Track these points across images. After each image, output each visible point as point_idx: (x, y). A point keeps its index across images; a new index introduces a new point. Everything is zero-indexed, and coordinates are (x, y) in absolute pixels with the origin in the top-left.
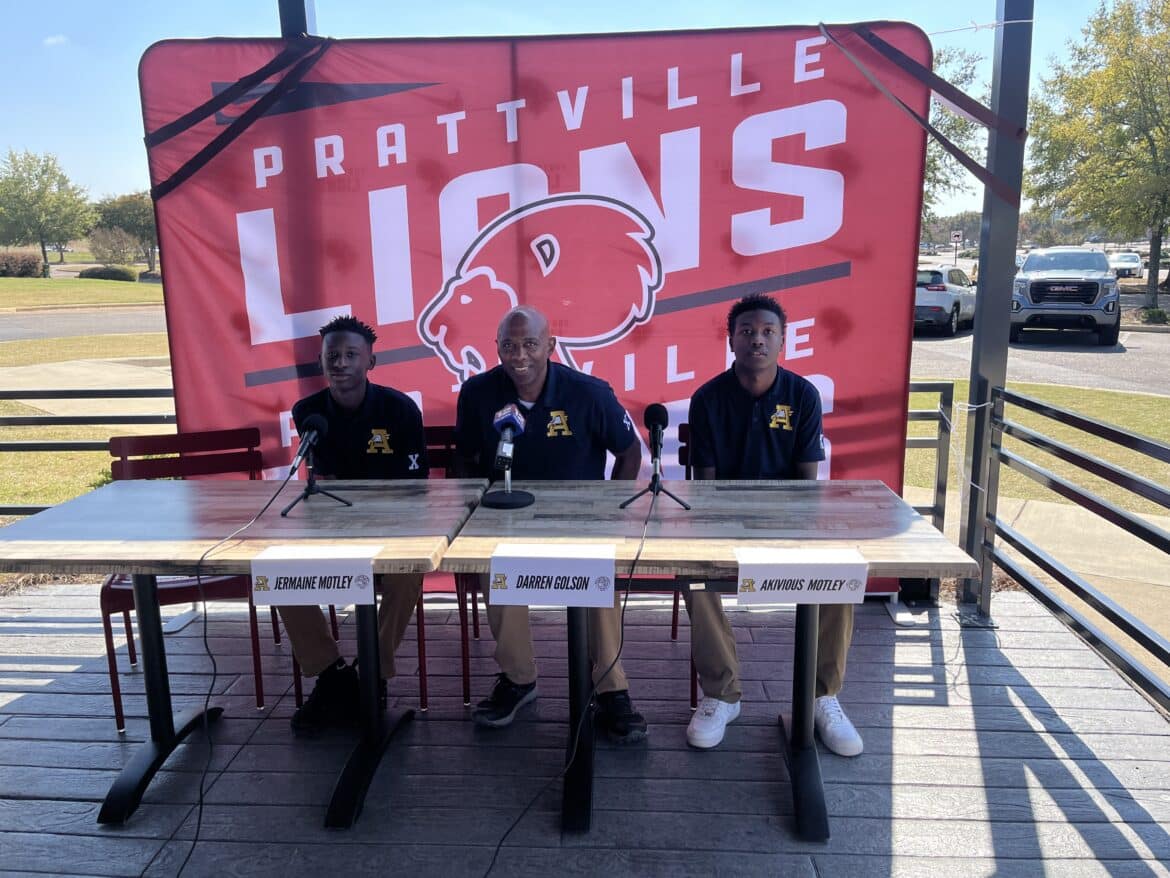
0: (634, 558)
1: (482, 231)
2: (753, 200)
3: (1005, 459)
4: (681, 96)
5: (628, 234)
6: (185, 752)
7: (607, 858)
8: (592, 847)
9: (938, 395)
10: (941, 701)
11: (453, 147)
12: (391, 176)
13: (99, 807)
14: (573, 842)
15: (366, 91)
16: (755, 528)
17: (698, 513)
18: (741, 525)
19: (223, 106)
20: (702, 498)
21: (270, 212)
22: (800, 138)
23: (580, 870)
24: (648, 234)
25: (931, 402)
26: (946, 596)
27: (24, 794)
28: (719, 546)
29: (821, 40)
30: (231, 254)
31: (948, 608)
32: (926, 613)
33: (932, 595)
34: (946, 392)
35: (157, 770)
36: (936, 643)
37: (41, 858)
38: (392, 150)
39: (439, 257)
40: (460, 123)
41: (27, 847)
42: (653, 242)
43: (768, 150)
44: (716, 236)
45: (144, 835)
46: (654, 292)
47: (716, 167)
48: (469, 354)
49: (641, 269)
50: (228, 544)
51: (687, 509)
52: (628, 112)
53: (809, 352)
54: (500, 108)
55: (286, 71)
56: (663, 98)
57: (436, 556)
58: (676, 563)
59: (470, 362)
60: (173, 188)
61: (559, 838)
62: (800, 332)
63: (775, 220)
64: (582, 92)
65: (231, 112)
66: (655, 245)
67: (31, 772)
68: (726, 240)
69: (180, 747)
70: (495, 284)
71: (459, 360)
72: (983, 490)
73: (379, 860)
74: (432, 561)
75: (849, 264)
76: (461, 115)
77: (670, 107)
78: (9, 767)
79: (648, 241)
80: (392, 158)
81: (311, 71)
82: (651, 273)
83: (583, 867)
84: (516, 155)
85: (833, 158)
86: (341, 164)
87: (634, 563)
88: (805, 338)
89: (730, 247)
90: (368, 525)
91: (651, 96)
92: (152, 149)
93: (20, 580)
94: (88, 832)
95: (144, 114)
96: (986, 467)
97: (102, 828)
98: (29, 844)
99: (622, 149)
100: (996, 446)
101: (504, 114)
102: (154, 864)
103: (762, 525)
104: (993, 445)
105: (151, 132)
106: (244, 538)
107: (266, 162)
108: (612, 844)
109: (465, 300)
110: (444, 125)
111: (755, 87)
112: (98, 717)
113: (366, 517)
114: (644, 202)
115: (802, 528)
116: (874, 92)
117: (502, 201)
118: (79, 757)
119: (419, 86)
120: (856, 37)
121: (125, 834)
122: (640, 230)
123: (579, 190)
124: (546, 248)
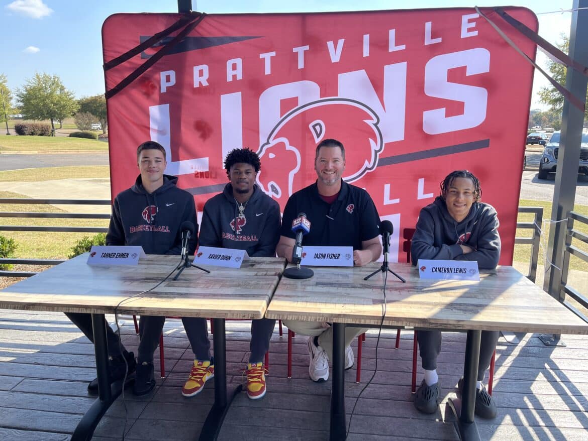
1: (282, 118)
2: (436, 103)
3: (572, 251)
4: (397, 44)
5: (364, 121)
9: (534, 214)
11: (268, 71)
12: (233, 87)
17: (411, 285)
19: (145, 50)
21: (168, 106)
22: (464, 69)
24: (375, 121)
25: (530, 219)
29: (476, 15)
30: (146, 129)
34: (539, 213)
35: (102, 416)
38: (234, 73)
39: (258, 132)
40: (272, 58)
42: (378, 125)
44: (414, 123)
47: (416, 84)
48: (272, 186)
49: (371, 141)
51: (404, 282)
52: (366, 53)
54: (295, 50)
56: (386, 46)
57: (262, 310)
59: (273, 191)
60: (117, 92)
63: (448, 115)
64: (341, 42)
65: (150, 52)
66: (380, 128)
67: (33, 413)
68: (420, 125)
70: (289, 147)
71: (267, 189)
72: (559, 268)
75: (489, 140)
76: (273, 54)
79: (376, 125)
80: (234, 77)
81: (193, 31)
82: (376, 142)
84: (303, 76)
85: (481, 81)
89: (422, 130)
91: (379, 44)
92: (108, 72)
95: (104, 53)
99: (362, 74)
101: (297, 53)
104: (566, 244)
105: (106, 62)
107: (166, 80)
109: (272, 156)
110: (264, 59)
111: (439, 40)
114: (374, 103)
116: (506, 44)
117: (294, 101)
119: (250, 38)
122: (371, 119)
123: (337, 96)
124: (318, 128)
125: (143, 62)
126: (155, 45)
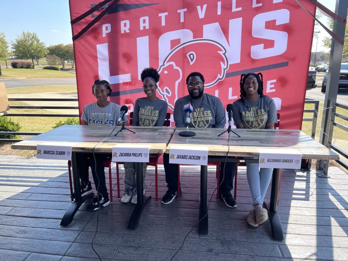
0: (228, 151)
1: (172, 50)
2: (259, 41)
3: (335, 124)
4: (237, 7)
5: (218, 52)
6: (84, 205)
7: (214, 242)
8: (209, 239)
9: (314, 105)
10: (307, 199)
11: (163, 24)
12: (143, 33)
13: (60, 221)
14: (203, 237)
15: (137, 6)
16: (262, 143)
17: (244, 138)
18: (258, 142)
19: (94, 12)
20: (244, 134)
21: (107, 44)
22: (274, 21)
23: (206, 245)
24: (224, 52)
25: (312, 107)
26: (313, 168)
27: (38, 216)
28: (252, 148)
30: (95, 58)
31: (313, 172)
32: (306, 173)
33: (309, 167)
34: (317, 103)
35: (77, 210)
36: (308, 181)
37: (44, 236)
38: (144, 25)
39: (158, 59)
40: (166, 16)
41: (39, 232)
42: (225, 54)
43: (264, 25)
44: (246, 53)
45: (74, 229)
46: (225, 70)
47: (247, 30)
48: (166, 89)
49: (222, 63)
50: (101, 143)
51: (240, 137)
52: (219, 12)
53: (274, 90)
54: (179, 11)
56: (231, 8)
57: (164, 149)
58: (240, 153)
59: (166, 92)
60: (79, 37)
61: (198, 235)
62: (271, 84)
63: (265, 48)
64: (205, 6)
65: (96, 14)
66: (226, 56)
67: (39, 210)
68: (249, 54)
69: (83, 204)
70: (175, 67)
71: (163, 91)
72: (327, 135)
73: (144, 240)
74: (163, 150)
75: (288, 62)
76: (166, 14)
77: (233, 11)
78: (33, 209)
79: (224, 54)
80: (144, 27)
82: (224, 63)
83: (207, 245)
84: (183, 26)
85: (285, 28)
86: (129, 29)
87: (228, 153)
88: (273, 86)
89: (250, 57)
90: (141, 139)
91: (227, 7)
92: (73, 25)
93: (33, 154)
94: (57, 228)
95: (70, 14)
96: (329, 127)
97: (61, 227)
98: (40, 231)
99: (217, 24)
100: (333, 120)
101: (180, 13)
102: (77, 238)
103: (265, 142)
104: (332, 121)
105: (72, 20)
106: (105, 142)
107: (106, 29)
108: (215, 238)
109: (166, 72)
110: (161, 17)
111: (261, 5)
112: (58, 194)
113: (141, 137)
114: (223, 42)
115: (278, 143)
116: (298, 7)
117: (178, 41)
118: (54, 206)
119: (153, 4)
121: (68, 229)
122: (222, 51)
123: (203, 38)
124: (192, 56)
125: (92, 19)
126: (100, 9)
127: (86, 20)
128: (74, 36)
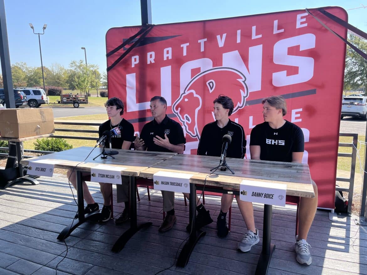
1: (192, 79)
4: (257, 34)
5: (237, 80)
11: (185, 54)
12: (167, 63)
13: (58, 235)
19: (125, 45)
21: (135, 74)
22: (298, 47)
24: (244, 79)
26: (354, 213)
29: (306, 14)
30: (124, 86)
31: (355, 217)
33: (348, 211)
34: (355, 136)
38: (167, 55)
39: (179, 87)
40: (187, 46)
43: (286, 51)
44: (267, 80)
46: (245, 98)
47: (268, 57)
48: (186, 117)
49: (241, 91)
52: (239, 41)
53: (300, 120)
54: (199, 41)
55: (142, 34)
56: (250, 36)
59: (187, 119)
60: (112, 68)
62: (297, 113)
63: (288, 74)
64: (224, 35)
65: (127, 47)
66: (246, 83)
68: (271, 81)
70: (195, 95)
71: (183, 118)
76: (188, 44)
77: (252, 39)
79: (244, 82)
80: (168, 57)
81: (148, 34)
84: (204, 55)
85: (311, 53)
86: (154, 60)
88: (299, 115)
89: (272, 84)
91: (246, 35)
105: (108, 53)
109: (186, 100)
110: (183, 47)
111: (282, 31)
114: (242, 69)
117: (198, 70)
120: (319, 12)
122: (241, 78)
124: (211, 84)
125: (124, 52)
127: (118, 53)
128: (108, 67)
